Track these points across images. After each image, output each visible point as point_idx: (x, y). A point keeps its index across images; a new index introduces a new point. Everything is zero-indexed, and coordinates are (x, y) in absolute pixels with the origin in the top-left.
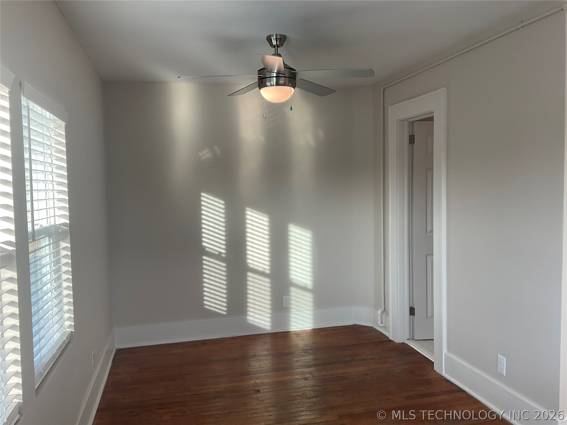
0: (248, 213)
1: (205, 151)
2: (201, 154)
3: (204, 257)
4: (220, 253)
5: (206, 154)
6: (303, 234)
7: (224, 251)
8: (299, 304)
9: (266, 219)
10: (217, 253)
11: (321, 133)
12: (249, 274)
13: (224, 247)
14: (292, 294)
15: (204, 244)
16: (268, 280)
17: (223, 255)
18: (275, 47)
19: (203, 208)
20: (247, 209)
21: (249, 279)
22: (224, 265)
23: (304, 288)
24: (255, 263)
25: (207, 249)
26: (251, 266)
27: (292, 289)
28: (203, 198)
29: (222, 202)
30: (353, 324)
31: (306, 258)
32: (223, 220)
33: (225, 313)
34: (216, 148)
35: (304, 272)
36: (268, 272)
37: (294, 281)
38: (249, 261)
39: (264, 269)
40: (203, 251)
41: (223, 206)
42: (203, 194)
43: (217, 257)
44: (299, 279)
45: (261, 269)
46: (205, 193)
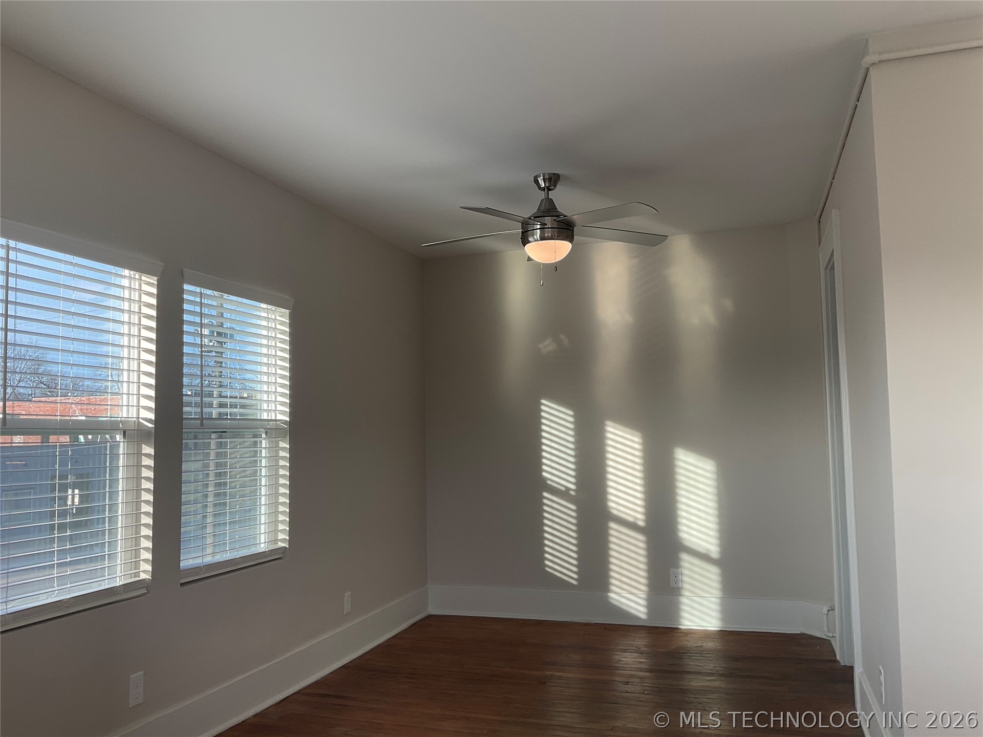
0: (609, 429)
1: (547, 342)
2: (541, 346)
3: (545, 494)
4: (568, 489)
5: (548, 346)
6: (701, 464)
7: (573, 487)
8: (697, 584)
9: (636, 439)
10: (563, 489)
11: (728, 304)
12: (612, 525)
13: (573, 480)
14: (684, 564)
15: (545, 474)
16: (641, 537)
17: (572, 493)
18: (544, 190)
19: (543, 421)
20: (608, 423)
21: (612, 532)
22: (573, 507)
23: (704, 557)
24: (621, 508)
25: (549, 482)
26: (615, 512)
27: (684, 556)
28: (543, 408)
29: (571, 413)
30: (799, 633)
31: (706, 506)
32: (571, 439)
33: (575, 582)
34: (562, 337)
35: (704, 529)
36: (641, 523)
37: (687, 543)
38: (611, 504)
39: (637, 519)
40: (543, 485)
41: (571, 419)
42: (543, 401)
43: (563, 494)
44: (695, 540)
45: (631, 519)
46: (546, 400)
